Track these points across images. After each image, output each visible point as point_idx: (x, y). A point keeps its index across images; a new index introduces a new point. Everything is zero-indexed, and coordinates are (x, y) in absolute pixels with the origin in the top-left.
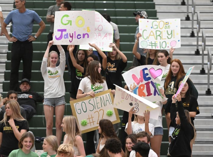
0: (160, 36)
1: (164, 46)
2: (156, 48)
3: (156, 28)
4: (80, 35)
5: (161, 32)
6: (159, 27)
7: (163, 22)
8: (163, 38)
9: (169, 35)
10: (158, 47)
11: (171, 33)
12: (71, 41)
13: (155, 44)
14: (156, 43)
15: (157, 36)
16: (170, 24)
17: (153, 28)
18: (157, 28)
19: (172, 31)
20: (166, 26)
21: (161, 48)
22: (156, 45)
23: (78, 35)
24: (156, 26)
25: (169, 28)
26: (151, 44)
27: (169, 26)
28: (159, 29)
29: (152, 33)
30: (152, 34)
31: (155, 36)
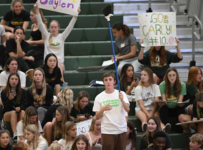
0: (160, 31)
1: (164, 42)
2: (157, 44)
3: (155, 22)
4: (65, 4)
5: (161, 27)
6: (159, 21)
7: (162, 15)
8: (163, 33)
9: (168, 30)
10: (158, 43)
11: (170, 29)
12: (55, 7)
13: (155, 40)
14: (157, 39)
15: (157, 31)
16: (168, 19)
17: (152, 22)
18: (157, 21)
19: (170, 26)
20: (165, 20)
21: (161, 44)
22: (157, 41)
23: (63, 4)
24: (156, 19)
25: (168, 23)
26: (151, 41)
27: (167, 20)
28: (158, 23)
29: (152, 27)
30: (152, 29)
31: (155, 31)
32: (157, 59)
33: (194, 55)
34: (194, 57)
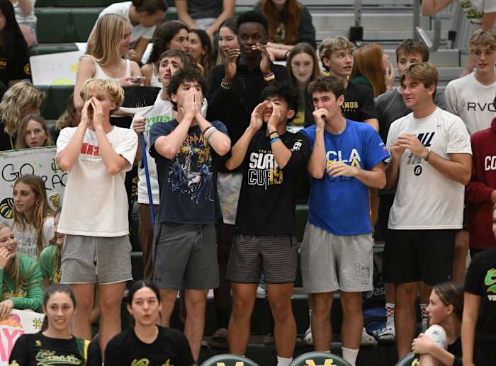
32: (280, 33)
33: (359, 11)
34: (359, 18)
